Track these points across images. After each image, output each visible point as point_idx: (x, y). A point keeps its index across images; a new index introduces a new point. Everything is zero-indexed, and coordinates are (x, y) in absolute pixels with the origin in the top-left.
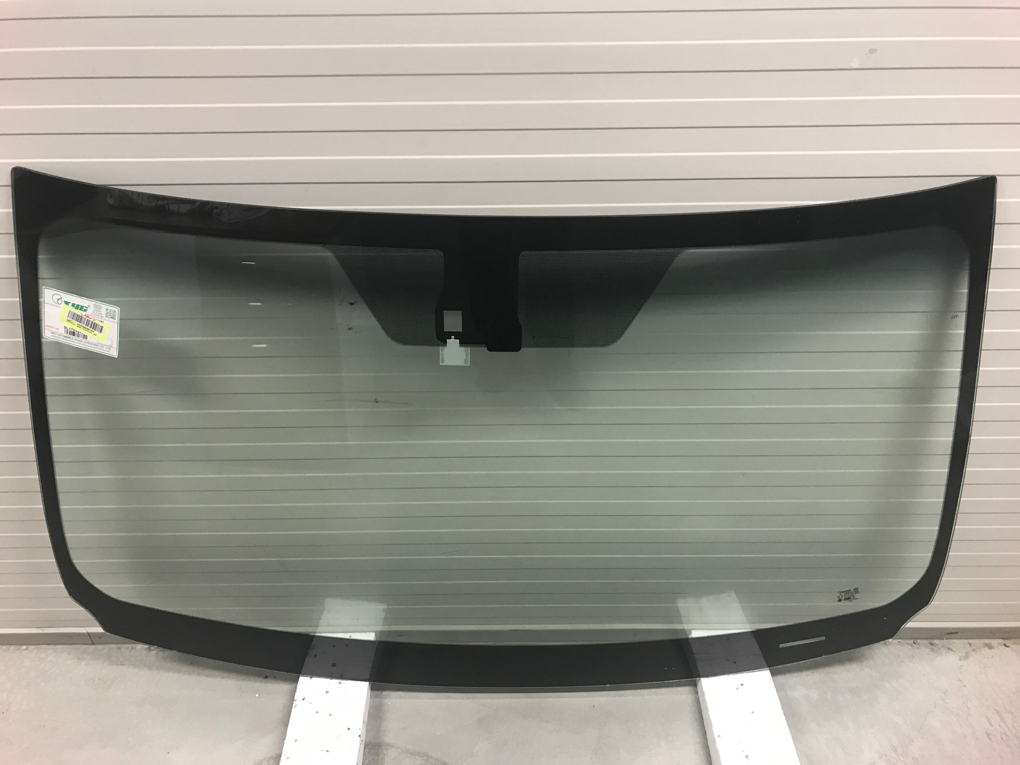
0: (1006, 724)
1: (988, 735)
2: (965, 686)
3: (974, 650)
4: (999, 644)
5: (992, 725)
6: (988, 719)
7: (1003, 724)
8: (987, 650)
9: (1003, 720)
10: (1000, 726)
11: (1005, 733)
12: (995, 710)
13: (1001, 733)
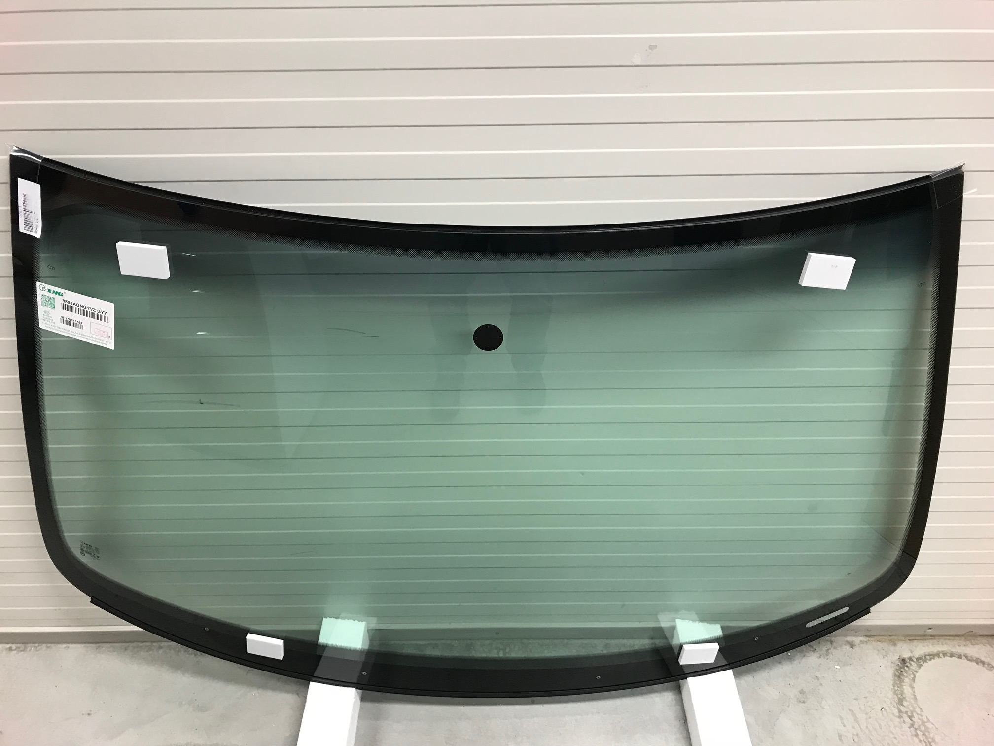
0: (859, 725)
1: (840, 736)
2: (821, 685)
3: (835, 648)
4: (861, 641)
5: (844, 726)
6: (841, 718)
7: (856, 725)
8: (848, 647)
9: (856, 720)
10: (853, 727)
11: (857, 735)
12: (850, 710)
13: (853, 734)
